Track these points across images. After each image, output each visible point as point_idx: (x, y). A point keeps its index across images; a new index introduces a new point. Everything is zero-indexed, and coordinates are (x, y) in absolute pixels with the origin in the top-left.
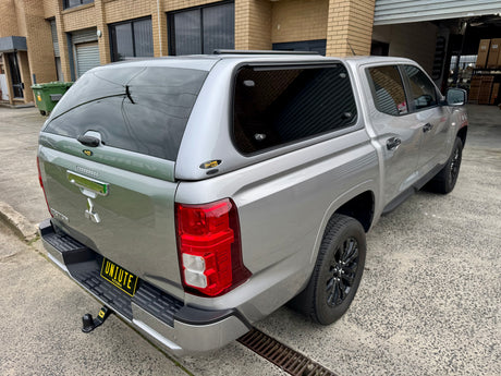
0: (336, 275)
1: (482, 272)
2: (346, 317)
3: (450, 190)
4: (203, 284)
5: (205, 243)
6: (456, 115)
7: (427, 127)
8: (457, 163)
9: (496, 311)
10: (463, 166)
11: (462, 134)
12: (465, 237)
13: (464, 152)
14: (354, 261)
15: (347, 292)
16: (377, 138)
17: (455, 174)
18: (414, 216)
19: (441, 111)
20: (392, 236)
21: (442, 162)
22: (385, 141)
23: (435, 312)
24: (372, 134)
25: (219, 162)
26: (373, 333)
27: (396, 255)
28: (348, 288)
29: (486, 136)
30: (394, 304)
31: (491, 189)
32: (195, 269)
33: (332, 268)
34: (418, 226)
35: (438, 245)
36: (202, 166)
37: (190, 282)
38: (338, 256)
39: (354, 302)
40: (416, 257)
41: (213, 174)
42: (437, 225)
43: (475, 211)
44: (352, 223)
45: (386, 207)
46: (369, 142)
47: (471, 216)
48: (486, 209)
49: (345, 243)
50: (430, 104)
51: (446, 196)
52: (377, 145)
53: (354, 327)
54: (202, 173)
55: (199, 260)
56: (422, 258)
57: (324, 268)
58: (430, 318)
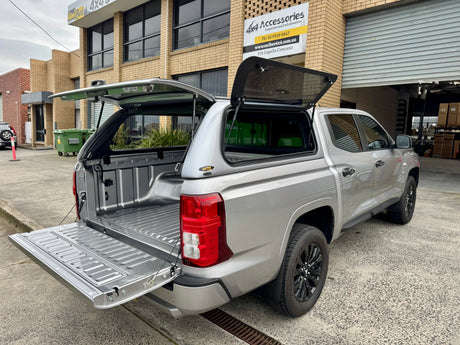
0: (303, 274)
1: (430, 283)
2: (312, 312)
3: (407, 222)
4: (196, 256)
5: (200, 224)
6: (407, 159)
7: (379, 164)
8: (413, 199)
9: (439, 312)
10: (418, 204)
11: (414, 173)
12: (418, 257)
13: (419, 191)
14: (319, 264)
15: (312, 291)
16: (335, 166)
17: (411, 208)
18: (376, 240)
19: (393, 153)
20: (355, 255)
21: (399, 195)
22: (341, 170)
23: (387, 311)
24: (330, 163)
25: (212, 168)
26: (334, 325)
27: (357, 269)
28: (314, 289)
29: (444, 181)
30: (353, 305)
31: (444, 222)
32: (192, 244)
33: (298, 266)
34: (378, 248)
35: (394, 262)
36: (201, 169)
37: (187, 254)
38: (304, 257)
39: (319, 302)
40: (373, 271)
41: (208, 176)
42: (394, 248)
43: (428, 238)
44: (312, 232)
45: (345, 225)
46: (328, 168)
47: (424, 242)
48: (439, 236)
49: (310, 247)
50: (383, 146)
51: (405, 226)
52: (334, 172)
53: (318, 320)
54: (200, 174)
55: (195, 236)
56: (379, 272)
57: (292, 264)
58: (381, 315)
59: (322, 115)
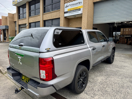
0: (81, 81)
1: (119, 82)
2: (84, 92)
3: (112, 63)
4: (45, 78)
5: (46, 67)
6: (112, 44)
7: (103, 46)
8: (114, 56)
9: (122, 91)
10: (115, 57)
11: (114, 49)
12: (115, 74)
13: (115, 54)
14: (86, 77)
15: (84, 86)
16: (90, 47)
17: (113, 59)
18: (103, 69)
19: (108, 43)
20: (97, 73)
21: (110, 55)
22: (92, 48)
23: (106, 91)
24: (89, 46)
25: (50, 49)
26: (90, 96)
27: (97, 78)
28: (84, 85)
30: (96, 89)
31: (123, 63)
32: (43, 74)
33: (79, 78)
34: (104, 71)
35: (108, 76)
36: (46, 49)
37: (42, 77)
38: (81, 75)
39: (86, 89)
40: (102, 78)
41: (48, 51)
42: (108, 71)
43: (118, 68)
44: (83, 67)
45: (94, 65)
46: (88, 48)
47: (117, 69)
48: (121, 67)
49: (83, 72)
50: (105, 41)
51: (111, 64)
52: (90, 49)
53: (85, 95)
55: (44, 71)
56: (104, 78)
57: (77, 78)
58: (104, 92)
59: (86, 32)
